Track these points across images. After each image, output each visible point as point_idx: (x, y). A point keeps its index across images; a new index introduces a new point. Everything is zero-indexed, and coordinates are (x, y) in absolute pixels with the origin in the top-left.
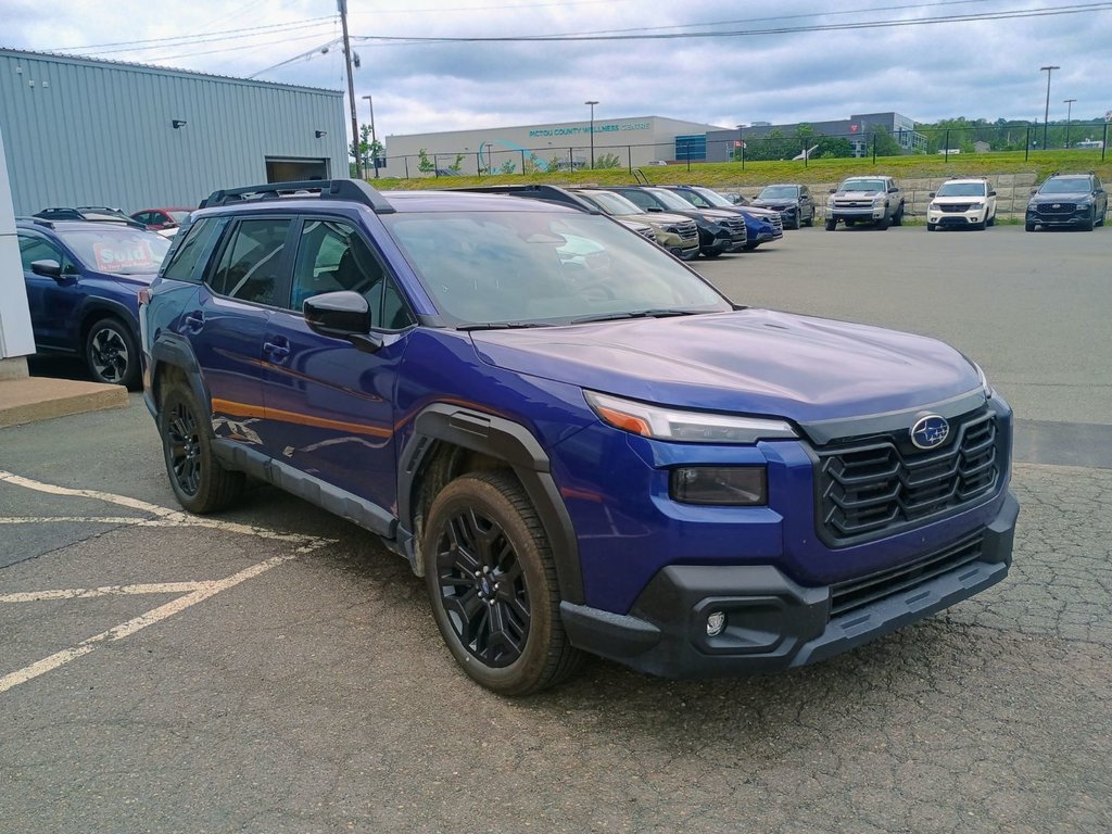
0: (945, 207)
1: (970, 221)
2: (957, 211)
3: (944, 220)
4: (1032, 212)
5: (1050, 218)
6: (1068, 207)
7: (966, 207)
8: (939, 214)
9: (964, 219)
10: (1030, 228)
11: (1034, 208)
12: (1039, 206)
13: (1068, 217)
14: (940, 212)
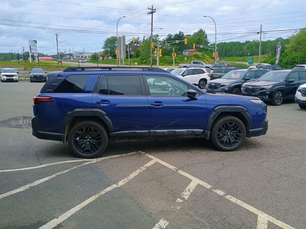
0: (7, 76)
1: (15, 80)
2: (10, 77)
3: (7, 79)
4: (32, 77)
5: (37, 79)
6: (41, 76)
7: (13, 76)
8: (6, 78)
9: (13, 79)
10: (32, 81)
11: (33, 76)
12: (34, 76)
13: (42, 79)
14: (6, 77)
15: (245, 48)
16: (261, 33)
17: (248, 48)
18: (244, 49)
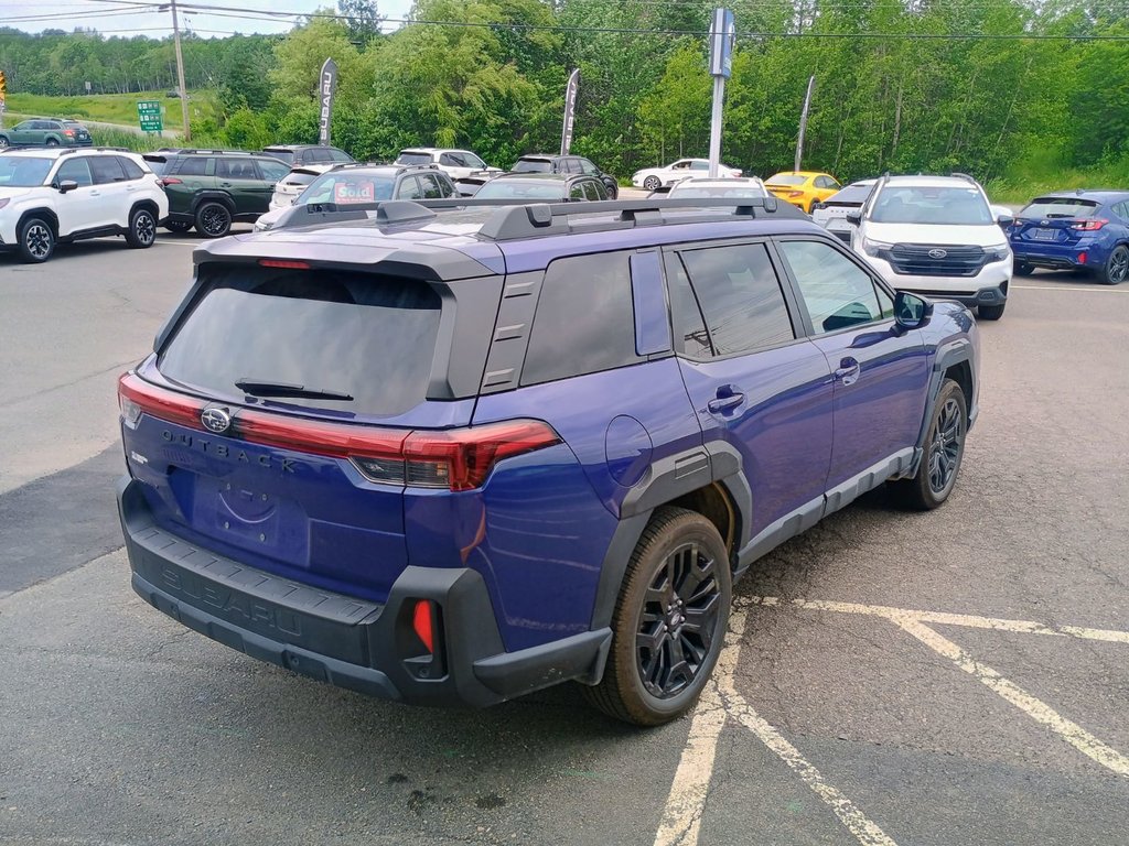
15: (54, 58)
16: (174, 10)
17: (68, 61)
18: (52, 64)
